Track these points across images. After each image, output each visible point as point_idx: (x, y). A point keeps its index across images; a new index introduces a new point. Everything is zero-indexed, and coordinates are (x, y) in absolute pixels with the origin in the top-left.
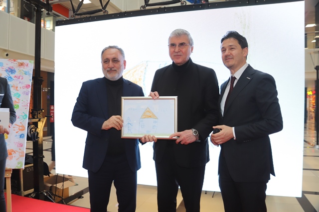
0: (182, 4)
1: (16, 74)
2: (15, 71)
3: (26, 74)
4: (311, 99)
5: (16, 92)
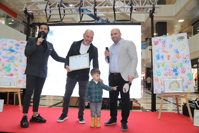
0: (95, 22)
1: (20, 47)
2: (19, 46)
5: (20, 55)
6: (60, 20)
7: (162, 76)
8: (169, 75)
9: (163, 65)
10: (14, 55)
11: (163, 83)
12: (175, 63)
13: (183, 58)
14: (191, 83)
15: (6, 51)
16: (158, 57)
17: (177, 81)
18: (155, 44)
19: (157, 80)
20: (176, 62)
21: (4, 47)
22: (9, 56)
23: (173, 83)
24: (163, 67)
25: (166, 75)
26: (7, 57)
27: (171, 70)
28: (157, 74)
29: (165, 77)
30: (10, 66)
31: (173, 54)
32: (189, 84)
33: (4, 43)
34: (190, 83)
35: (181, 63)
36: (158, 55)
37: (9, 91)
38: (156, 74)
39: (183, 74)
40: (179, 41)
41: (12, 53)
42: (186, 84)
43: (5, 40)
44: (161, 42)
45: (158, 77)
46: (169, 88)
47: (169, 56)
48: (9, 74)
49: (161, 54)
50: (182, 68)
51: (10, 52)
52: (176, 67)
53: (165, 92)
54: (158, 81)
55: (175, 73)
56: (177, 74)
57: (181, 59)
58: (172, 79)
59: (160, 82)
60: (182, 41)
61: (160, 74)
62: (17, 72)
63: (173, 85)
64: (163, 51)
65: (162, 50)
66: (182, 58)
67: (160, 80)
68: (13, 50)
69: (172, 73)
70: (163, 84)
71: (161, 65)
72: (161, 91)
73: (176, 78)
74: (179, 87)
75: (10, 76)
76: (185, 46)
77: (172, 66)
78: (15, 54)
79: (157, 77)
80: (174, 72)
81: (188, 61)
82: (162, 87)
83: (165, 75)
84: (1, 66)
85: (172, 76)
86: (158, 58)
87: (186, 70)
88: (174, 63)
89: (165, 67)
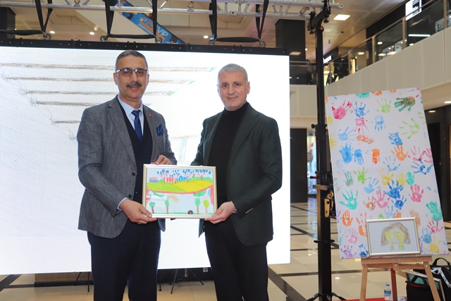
6: (40, 30)
7: (361, 208)
8: (379, 205)
9: (361, 178)
11: (364, 228)
12: (393, 172)
13: (414, 159)
14: (439, 228)
16: (347, 153)
17: (402, 222)
18: (337, 117)
19: (348, 219)
20: (395, 169)
23: (390, 228)
24: (361, 183)
25: (371, 206)
27: (385, 193)
28: (346, 202)
29: (367, 210)
31: (387, 149)
32: (433, 231)
34: (437, 229)
35: (409, 174)
36: (346, 147)
38: (344, 204)
39: (416, 203)
40: (400, 110)
42: (425, 233)
44: (352, 112)
45: (351, 211)
46: (382, 242)
47: (376, 153)
49: (355, 145)
50: (412, 188)
52: (395, 183)
53: (373, 254)
54: (350, 223)
55: (395, 200)
56: (400, 204)
57: (408, 162)
58: (388, 218)
59: (355, 225)
60: (409, 109)
61: (356, 204)
63: (390, 235)
64: (359, 138)
65: (357, 134)
66: (411, 160)
67: (354, 220)
69: (386, 200)
70: (364, 231)
71: (355, 178)
72: (359, 252)
73: (399, 215)
74: (407, 240)
76: (417, 126)
77: (386, 181)
79: (347, 213)
80: (391, 198)
81: (428, 169)
82: (362, 240)
83: (368, 206)
85: (386, 208)
86: (347, 157)
87: (422, 192)
88: (391, 173)
89: (366, 184)
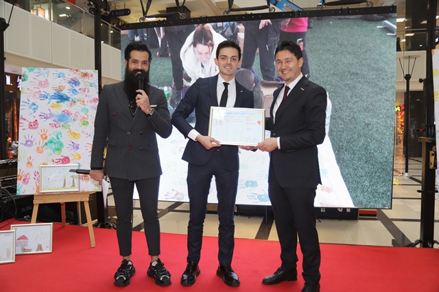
0: (270, 10)
1: (81, 86)
2: (79, 83)
3: (92, 86)
4: (400, 117)
5: (83, 107)
10: (67, 109)
15: (47, 100)
21: (42, 89)
22: (56, 113)
26: (51, 115)
30: (59, 136)
33: (42, 79)
37: (62, 200)
41: (62, 103)
43: (45, 71)
48: (60, 157)
51: (57, 102)
62: (78, 151)
68: (65, 97)
75: (63, 163)
78: (71, 105)
84: (40, 138)
